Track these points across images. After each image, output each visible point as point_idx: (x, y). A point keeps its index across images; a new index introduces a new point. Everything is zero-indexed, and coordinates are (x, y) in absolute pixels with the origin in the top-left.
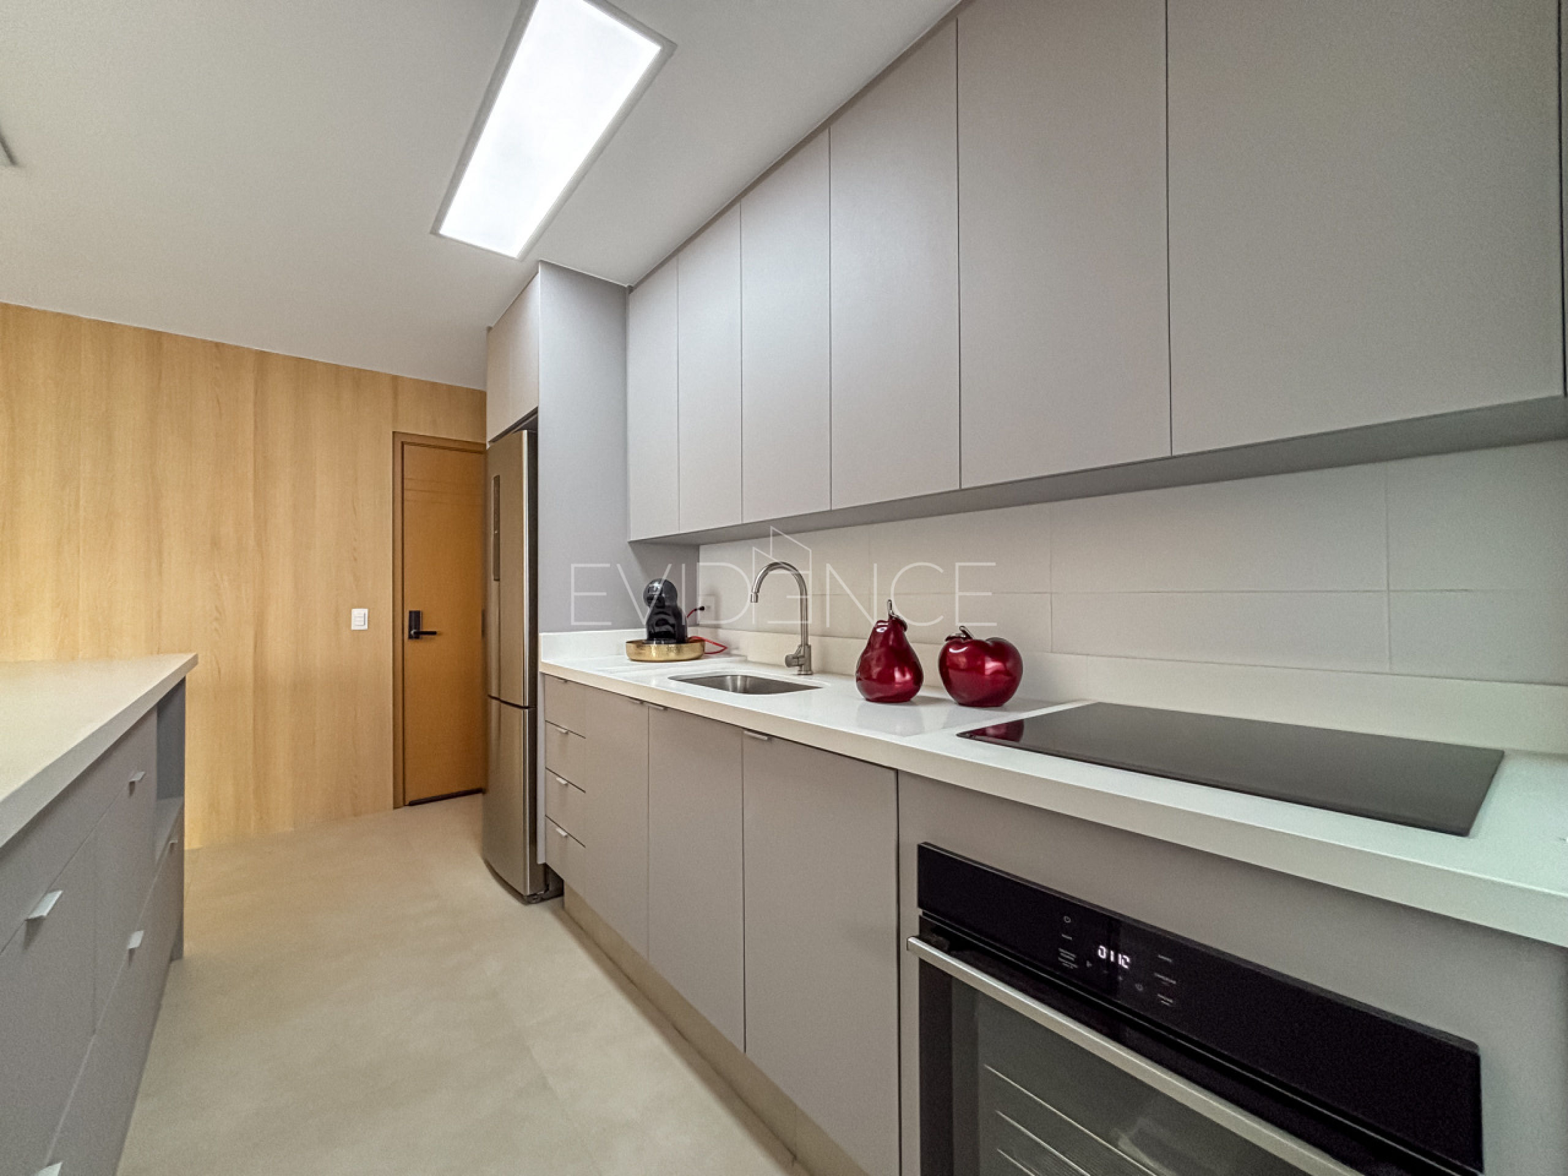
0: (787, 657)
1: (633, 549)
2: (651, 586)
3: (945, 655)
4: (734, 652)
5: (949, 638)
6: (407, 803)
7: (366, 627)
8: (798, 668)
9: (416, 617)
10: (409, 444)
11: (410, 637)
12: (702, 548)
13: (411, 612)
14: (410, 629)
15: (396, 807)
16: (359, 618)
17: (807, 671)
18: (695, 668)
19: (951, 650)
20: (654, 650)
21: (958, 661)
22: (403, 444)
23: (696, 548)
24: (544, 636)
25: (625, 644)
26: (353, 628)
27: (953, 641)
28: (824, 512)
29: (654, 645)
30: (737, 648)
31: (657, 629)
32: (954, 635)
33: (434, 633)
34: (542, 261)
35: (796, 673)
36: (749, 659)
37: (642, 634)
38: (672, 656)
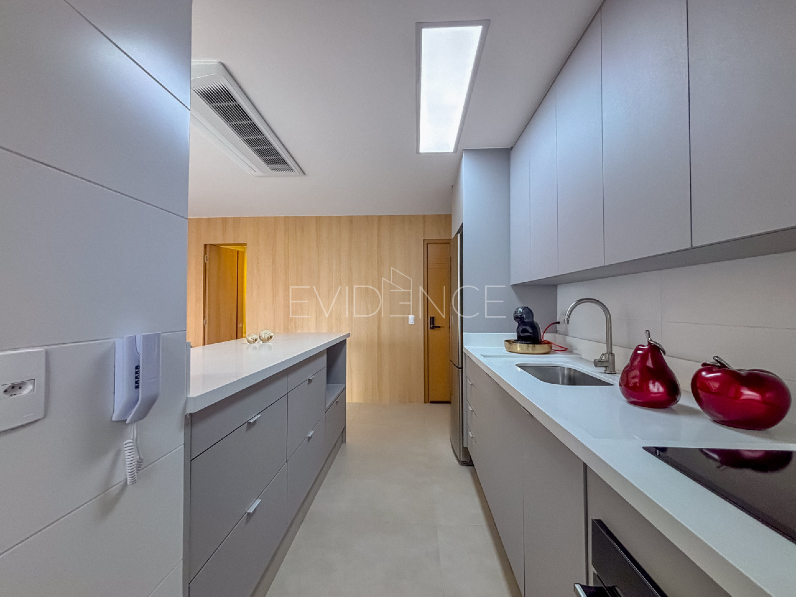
0: (595, 360)
1: (514, 289)
2: (516, 310)
3: (697, 376)
4: (575, 351)
5: (704, 365)
6: (430, 401)
7: (414, 323)
8: (604, 369)
9: (433, 319)
10: (430, 243)
11: (430, 328)
12: (558, 286)
13: (430, 317)
14: (430, 325)
15: (425, 402)
16: (411, 319)
17: (611, 371)
18: (541, 359)
19: (704, 373)
20: (519, 347)
21: (709, 384)
22: (427, 244)
23: (555, 286)
24: (465, 334)
25: (504, 342)
26: (410, 323)
27: (707, 367)
28: (601, 267)
29: (518, 345)
30: (576, 349)
31: (522, 335)
32: (708, 362)
33: (439, 327)
34: (465, 150)
35: (603, 371)
36: (583, 357)
37: (514, 336)
38: (530, 351)
